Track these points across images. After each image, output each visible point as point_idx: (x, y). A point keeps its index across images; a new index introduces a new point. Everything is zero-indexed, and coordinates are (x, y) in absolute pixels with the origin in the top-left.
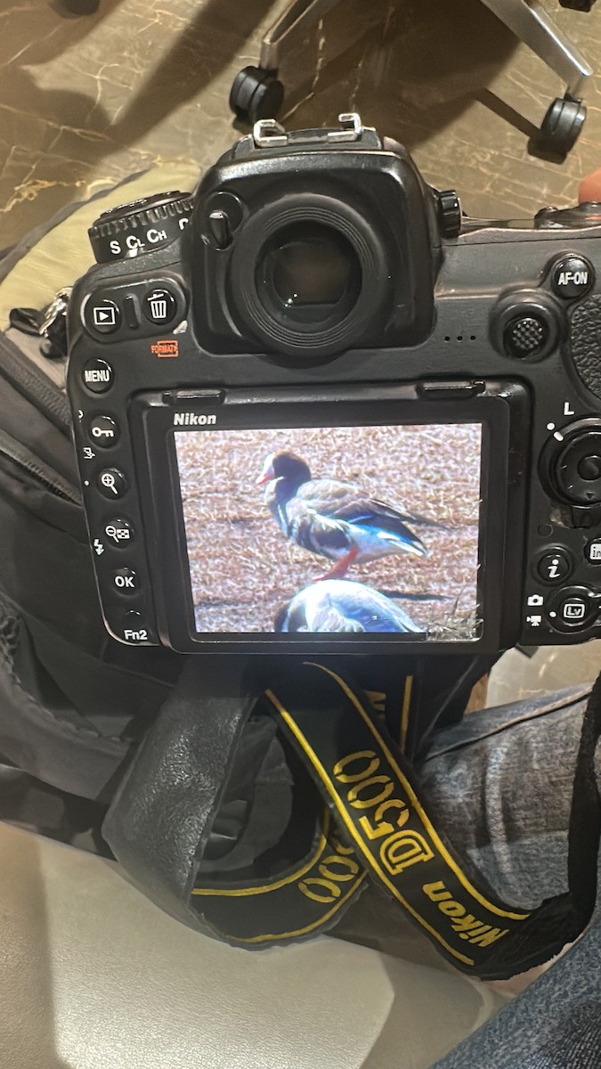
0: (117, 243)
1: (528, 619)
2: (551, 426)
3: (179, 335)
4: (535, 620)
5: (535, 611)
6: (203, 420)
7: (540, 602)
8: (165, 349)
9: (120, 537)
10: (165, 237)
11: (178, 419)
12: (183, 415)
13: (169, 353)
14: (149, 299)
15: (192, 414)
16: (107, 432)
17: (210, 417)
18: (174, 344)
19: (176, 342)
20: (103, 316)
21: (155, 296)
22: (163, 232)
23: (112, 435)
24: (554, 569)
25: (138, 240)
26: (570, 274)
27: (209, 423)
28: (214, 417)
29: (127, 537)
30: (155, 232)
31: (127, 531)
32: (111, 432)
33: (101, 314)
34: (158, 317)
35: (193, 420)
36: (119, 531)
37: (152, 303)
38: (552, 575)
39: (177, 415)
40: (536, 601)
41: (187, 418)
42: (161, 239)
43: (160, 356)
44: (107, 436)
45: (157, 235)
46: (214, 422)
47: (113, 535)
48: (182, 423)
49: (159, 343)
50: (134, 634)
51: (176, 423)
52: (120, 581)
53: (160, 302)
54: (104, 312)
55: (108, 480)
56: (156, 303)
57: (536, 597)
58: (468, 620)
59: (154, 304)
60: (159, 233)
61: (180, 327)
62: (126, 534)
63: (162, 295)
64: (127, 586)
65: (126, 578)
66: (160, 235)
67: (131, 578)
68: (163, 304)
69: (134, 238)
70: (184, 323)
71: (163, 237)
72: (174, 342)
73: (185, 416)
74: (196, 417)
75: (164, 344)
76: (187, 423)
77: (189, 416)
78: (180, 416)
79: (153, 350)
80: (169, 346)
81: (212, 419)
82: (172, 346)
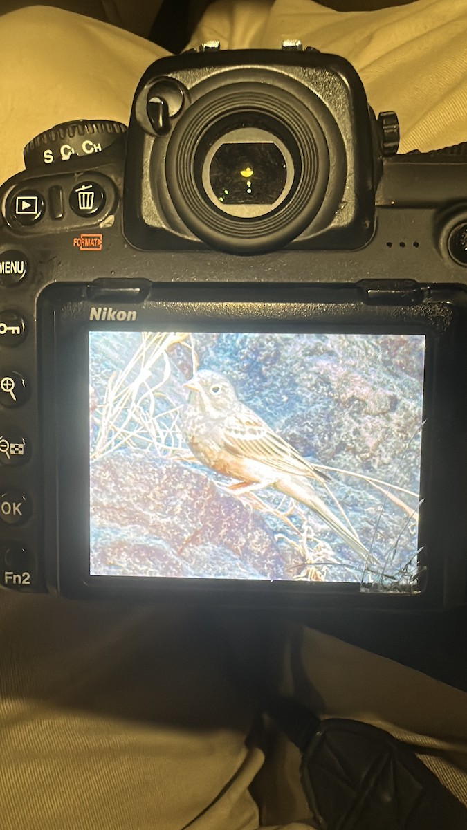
0: (51, 152)
3: (105, 228)
6: (122, 315)
8: (87, 242)
9: (13, 452)
10: (100, 150)
11: (95, 313)
12: (100, 309)
13: (92, 247)
14: (77, 190)
15: (110, 310)
16: (13, 329)
17: (130, 313)
18: (99, 238)
19: (101, 236)
20: (25, 205)
21: (84, 188)
22: (99, 145)
23: (18, 332)
25: (73, 149)
27: (128, 319)
28: (135, 313)
29: (21, 453)
30: (91, 143)
31: (21, 446)
32: (18, 329)
33: (24, 202)
34: (84, 208)
35: (111, 314)
36: (13, 446)
37: (80, 193)
39: (93, 310)
41: (105, 313)
42: (96, 151)
43: (81, 248)
44: (13, 332)
45: (93, 146)
46: (134, 319)
47: (5, 451)
48: (98, 318)
49: (82, 235)
50: (15, 576)
51: (91, 319)
52: (6, 508)
53: (89, 193)
54: (27, 201)
55: (7, 385)
56: (84, 193)
58: (409, 566)
59: (82, 195)
60: (95, 145)
61: (106, 221)
62: (20, 449)
63: (91, 186)
64: (14, 513)
65: (14, 504)
66: (96, 148)
67: (20, 504)
68: (91, 195)
69: (69, 147)
70: (112, 218)
71: (98, 150)
72: (98, 235)
73: (102, 310)
74: (115, 312)
75: (88, 237)
76: (103, 319)
77: (107, 311)
78: (97, 311)
79: (75, 242)
80: (93, 240)
81: (132, 316)
82: (96, 240)
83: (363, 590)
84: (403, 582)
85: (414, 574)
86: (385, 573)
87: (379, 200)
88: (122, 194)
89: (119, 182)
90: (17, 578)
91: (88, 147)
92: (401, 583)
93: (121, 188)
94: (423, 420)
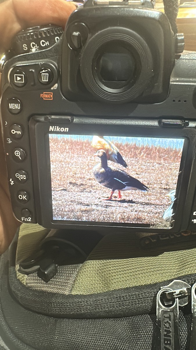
0: (26, 45)
1: (193, 220)
3: (54, 90)
4: (195, 221)
6: (63, 129)
8: (46, 96)
9: (21, 178)
10: (49, 44)
11: (51, 128)
12: (53, 127)
13: (49, 98)
14: (41, 72)
16: (18, 132)
17: (66, 129)
18: (51, 94)
19: (52, 93)
21: (44, 71)
22: (48, 42)
23: (20, 134)
25: (36, 45)
27: (65, 131)
28: (68, 129)
29: (25, 178)
30: (44, 41)
31: (25, 176)
32: (20, 132)
33: (18, 77)
34: (44, 81)
35: (58, 129)
36: (21, 176)
37: (42, 74)
39: (51, 127)
41: (55, 128)
42: (47, 45)
43: (44, 99)
44: (18, 134)
45: (45, 43)
46: (67, 131)
47: (19, 177)
48: (53, 130)
49: (44, 93)
51: (50, 130)
52: (20, 197)
54: (19, 76)
55: (17, 153)
56: (44, 74)
61: (54, 87)
62: (25, 177)
63: (47, 71)
64: (24, 199)
65: (23, 196)
67: (26, 196)
68: (47, 75)
69: (34, 44)
70: (56, 85)
72: (51, 93)
73: (54, 127)
74: (60, 128)
75: (46, 94)
76: (55, 130)
77: (56, 128)
78: (52, 127)
79: (41, 96)
80: (49, 95)
81: (67, 130)
82: (50, 95)
83: (151, 227)
90: (26, 219)
91: (43, 43)
94: (179, 171)
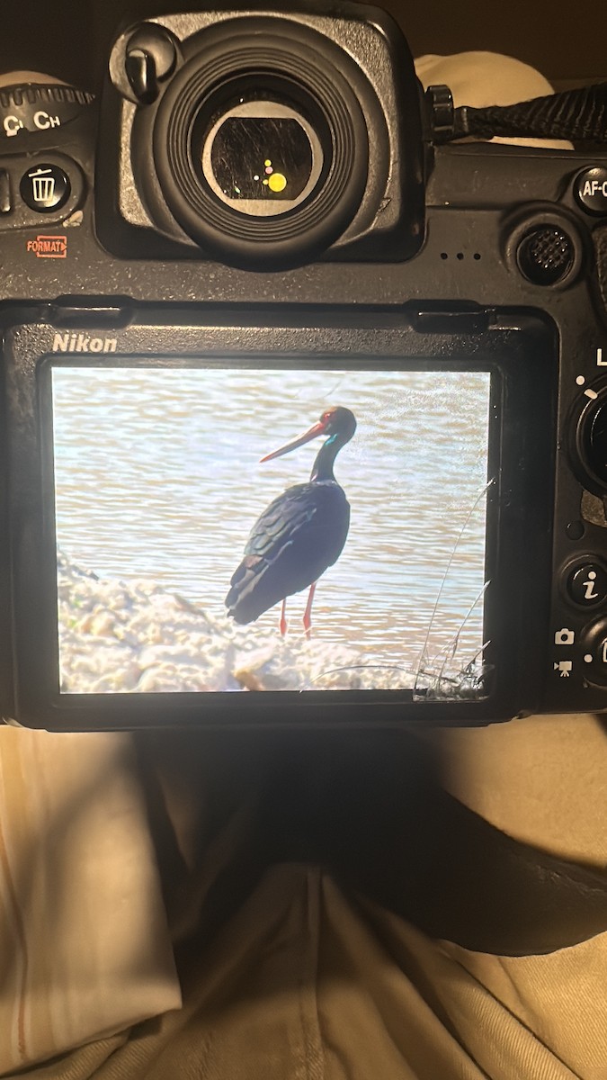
1: (556, 666)
2: (580, 380)
3: (70, 228)
4: (566, 667)
5: (565, 652)
6: (97, 344)
7: (570, 641)
8: (46, 247)
10: (59, 124)
11: (60, 342)
12: (67, 337)
13: (53, 252)
14: (30, 175)
15: (81, 337)
17: (108, 341)
18: (62, 241)
19: (65, 238)
21: (40, 172)
22: (57, 118)
24: (591, 585)
25: (21, 122)
26: (596, 183)
27: (106, 350)
28: (114, 342)
30: (46, 116)
34: (41, 199)
35: (82, 343)
37: (35, 180)
38: (588, 596)
39: (58, 337)
40: (565, 637)
41: (73, 342)
42: (53, 126)
43: (39, 255)
45: (48, 120)
46: (113, 349)
48: (64, 349)
49: (39, 238)
51: (55, 349)
53: (47, 180)
56: (40, 180)
57: (565, 631)
58: (473, 666)
59: (37, 182)
60: (51, 119)
61: (72, 219)
63: (50, 171)
66: (53, 122)
68: (50, 182)
69: (15, 120)
70: (79, 214)
71: (56, 124)
72: (60, 237)
73: (70, 338)
74: (87, 340)
75: (46, 240)
76: (72, 350)
77: (77, 338)
78: (63, 338)
79: (29, 247)
80: (53, 243)
81: (111, 344)
82: (58, 243)
83: (416, 698)
84: (466, 686)
85: (480, 674)
86: (443, 676)
87: (430, 200)
88: (92, 184)
89: (88, 167)
91: (42, 120)
92: (463, 688)
93: (91, 175)
94: (489, 480)
